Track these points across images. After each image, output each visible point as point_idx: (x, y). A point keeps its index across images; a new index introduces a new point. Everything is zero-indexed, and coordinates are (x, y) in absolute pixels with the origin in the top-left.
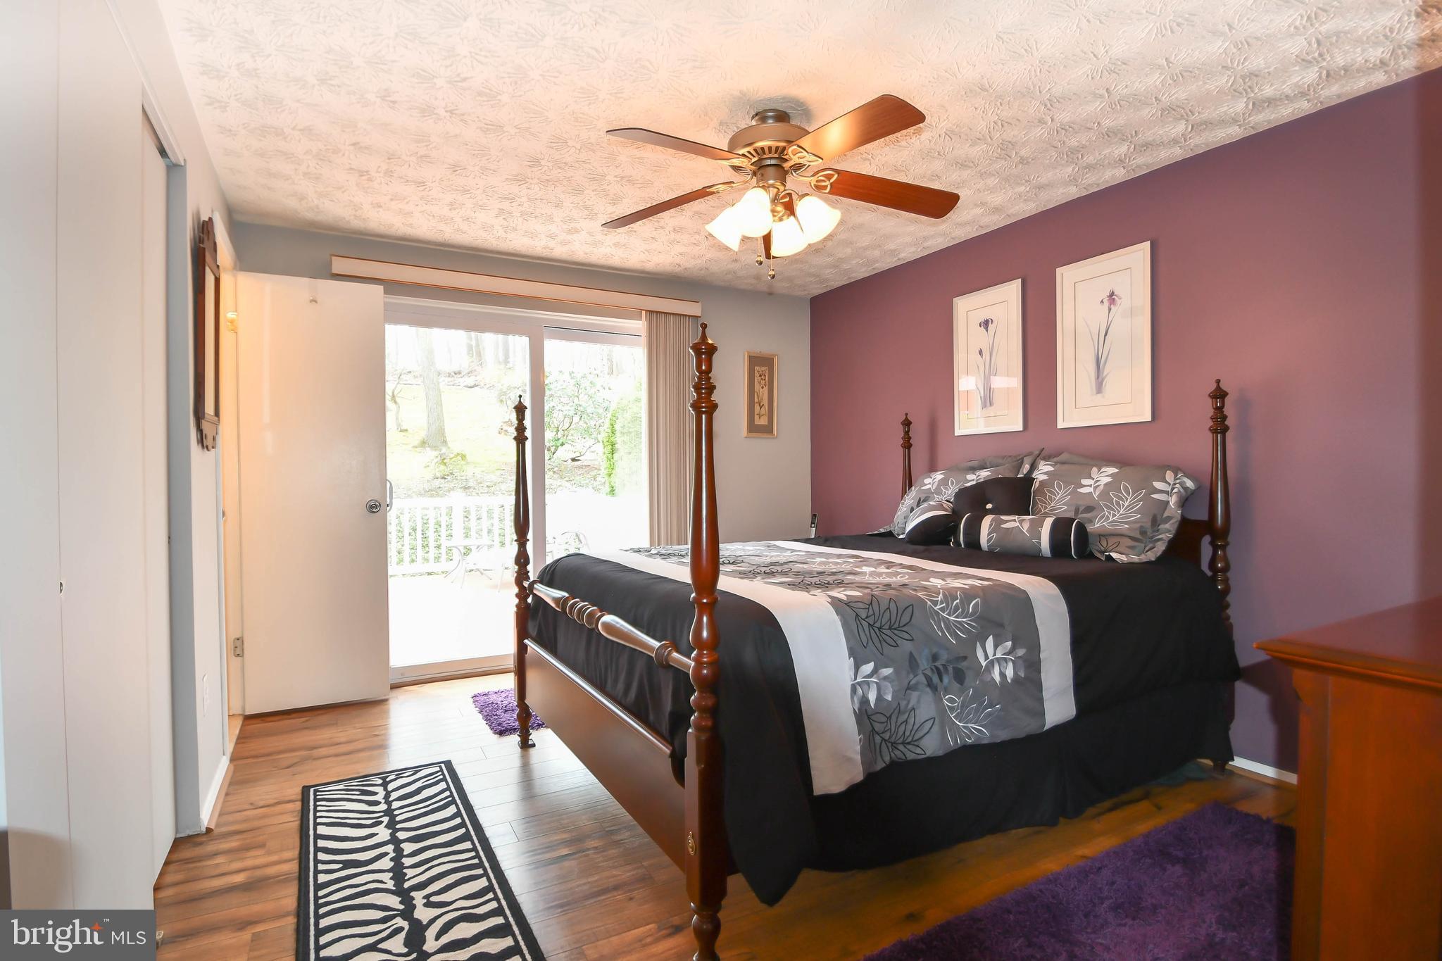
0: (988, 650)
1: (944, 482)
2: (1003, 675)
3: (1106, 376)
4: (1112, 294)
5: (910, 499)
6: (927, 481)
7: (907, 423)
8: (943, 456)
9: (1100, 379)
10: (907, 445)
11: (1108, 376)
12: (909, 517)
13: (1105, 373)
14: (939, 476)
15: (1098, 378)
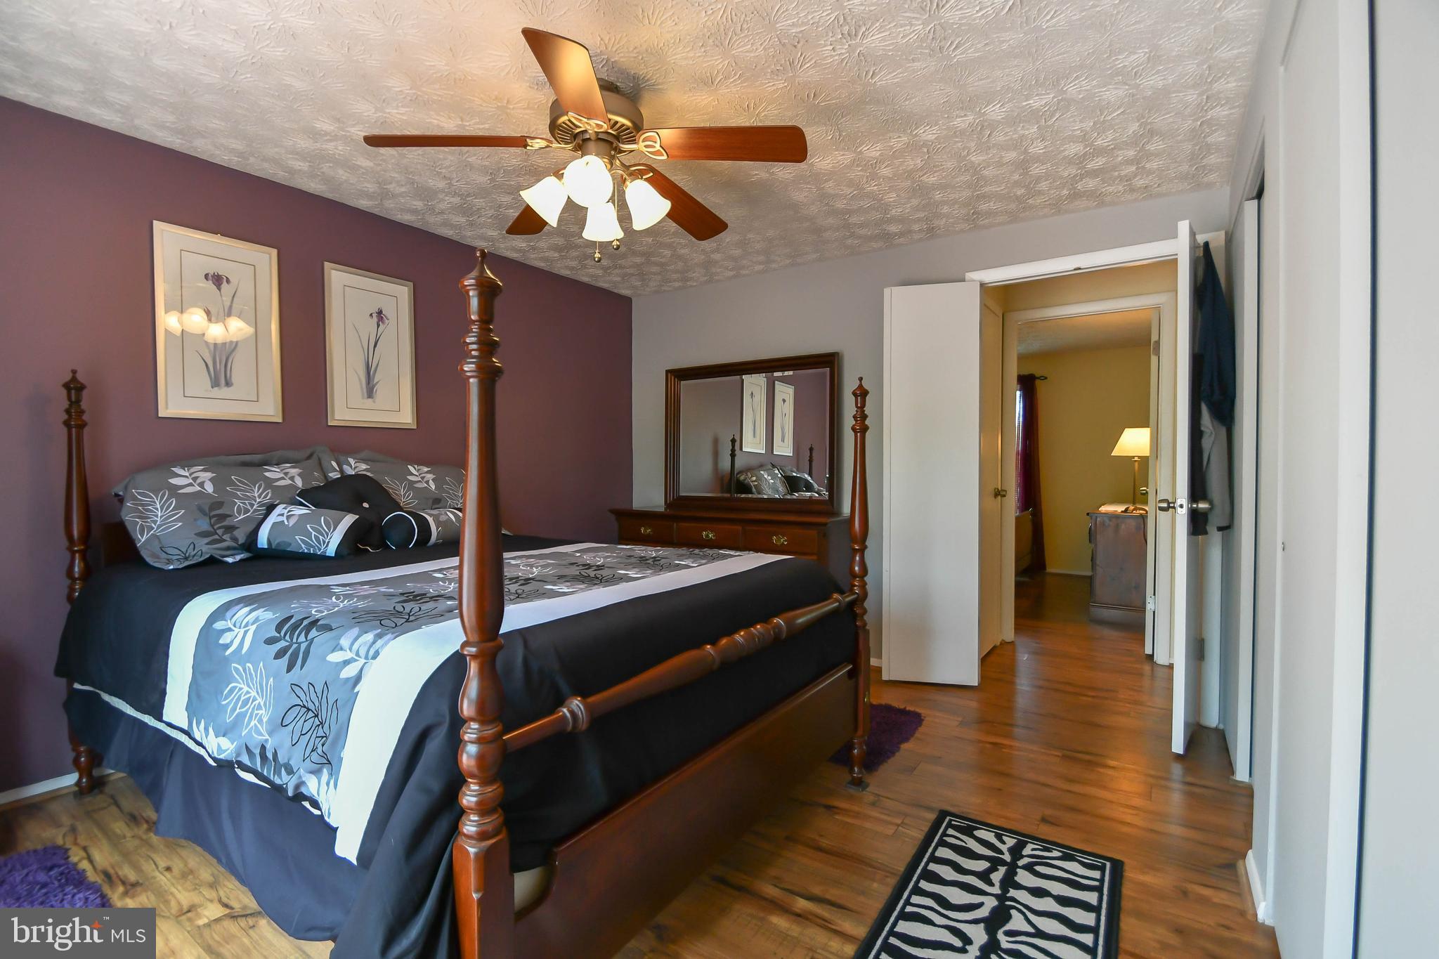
3: (377, 383)
4: (380, 312)
9: (371, 385)
11: (378, 384)
13: (376, 381)
15: (369, 383)
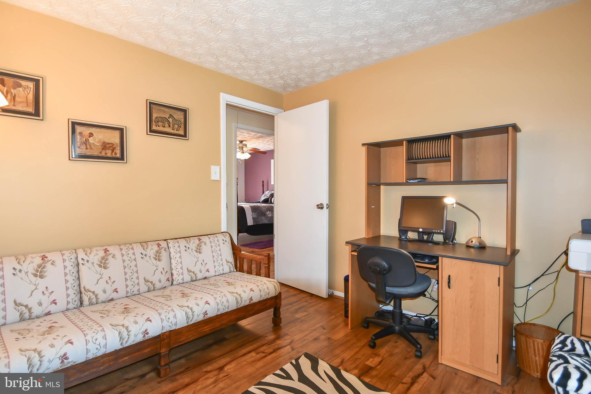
0: (268, 213)
1: (269, 193)
2: (270, 216)
5: (263, 196)
6: (266, 192)
7: (263, 182)
8: (269, 188)
10: (263, 186)
12: (263, 198)
14: (268, 192)
